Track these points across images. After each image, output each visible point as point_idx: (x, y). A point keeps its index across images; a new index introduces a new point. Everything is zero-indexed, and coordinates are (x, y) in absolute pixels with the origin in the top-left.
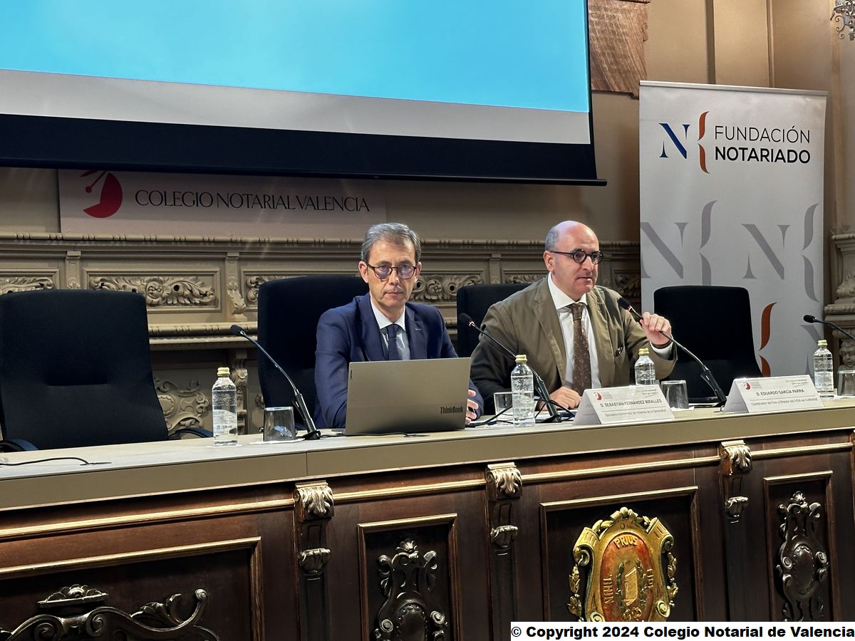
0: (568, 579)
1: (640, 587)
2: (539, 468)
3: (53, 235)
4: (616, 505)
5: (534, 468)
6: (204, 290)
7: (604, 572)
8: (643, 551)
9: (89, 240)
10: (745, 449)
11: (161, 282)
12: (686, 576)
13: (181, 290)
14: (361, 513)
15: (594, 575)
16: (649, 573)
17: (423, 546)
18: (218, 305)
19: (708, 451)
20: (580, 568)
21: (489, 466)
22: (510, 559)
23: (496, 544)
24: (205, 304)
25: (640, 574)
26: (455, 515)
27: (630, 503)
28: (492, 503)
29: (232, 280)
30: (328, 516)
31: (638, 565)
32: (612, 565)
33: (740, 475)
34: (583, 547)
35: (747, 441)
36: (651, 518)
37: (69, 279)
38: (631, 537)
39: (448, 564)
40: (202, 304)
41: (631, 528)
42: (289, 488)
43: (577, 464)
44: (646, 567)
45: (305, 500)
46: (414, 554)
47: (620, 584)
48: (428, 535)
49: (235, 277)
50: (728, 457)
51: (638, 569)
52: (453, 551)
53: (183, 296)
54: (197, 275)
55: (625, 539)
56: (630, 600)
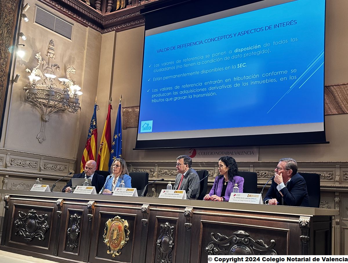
0: (104, 230)
1: (117, 236)
2: (101, 203)
4: (116, 215)
6: (210, 173)
8: (120, 227)
14: (69, 206)
16: (120, 233)
22: (91, 222)
24: (210, 176)
25: (117, 232)
26: (83, 210)
27: (119, 215)
31: (118, 230)
32: (112, 229)
41: (119, 221)
43: (109, 204)
44: (120, 231)
47: (112, 234)
48: (80, 213)
51: (117, 231)
54: (209, 170)
55: (117, 224)
56: (114, 238)
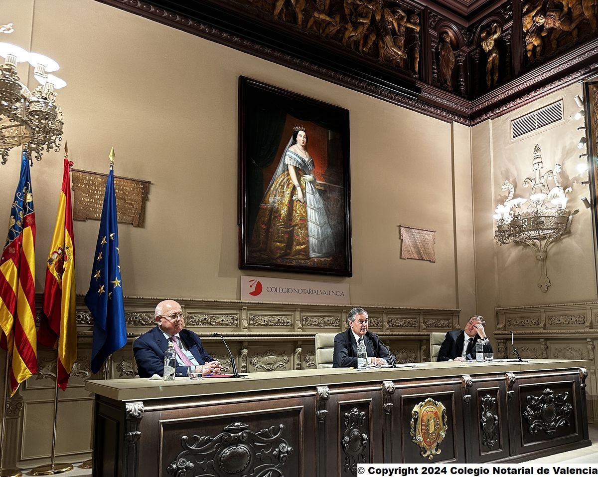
0: (410, 423)
1: (435, 426)
2: (401, 383)
3: (238, 301)
4: (427, 397)
5: (399, 383)
6: (288, 321)
7: (422, 421)
8: (436, 414)
9: (250, 303)
10: (470, 378)
11: (274, 318)
12: (450, 423)
13: (280, 320)
14: (339, 398)
15: (419, 422)
17: (360, 410)
18: (293, 326)
19: (458, 379)
20: (414, 419)
21: (384, 382)
22: (390, 415)
23: (385, 410)
24: (288, 325)
25: (434, 422)
26: (371, 399)
27: (431, 397)
28: (384, 395)
29: (298, 318)
30: (327, 399)
32: (425, 418)
33: (468, 387)
34: (415, 412)
35: (471, 376)
36: (438, 402)
37: (242, 316)
38: (432, 408)
39: (369, 417)
40: (287, 325)
41: (431, 405)
42: (314, 388)
43: (413, 382)
45: (319, 393)
46: (357, 413)
47: (428, 425)
48: (362, 406)
49: (299, 317)
50: (464, 381)
52: (371, 412)
53: (281, 323)
54: (286, 316)
55: (430, 409)
56: (431, 431)
